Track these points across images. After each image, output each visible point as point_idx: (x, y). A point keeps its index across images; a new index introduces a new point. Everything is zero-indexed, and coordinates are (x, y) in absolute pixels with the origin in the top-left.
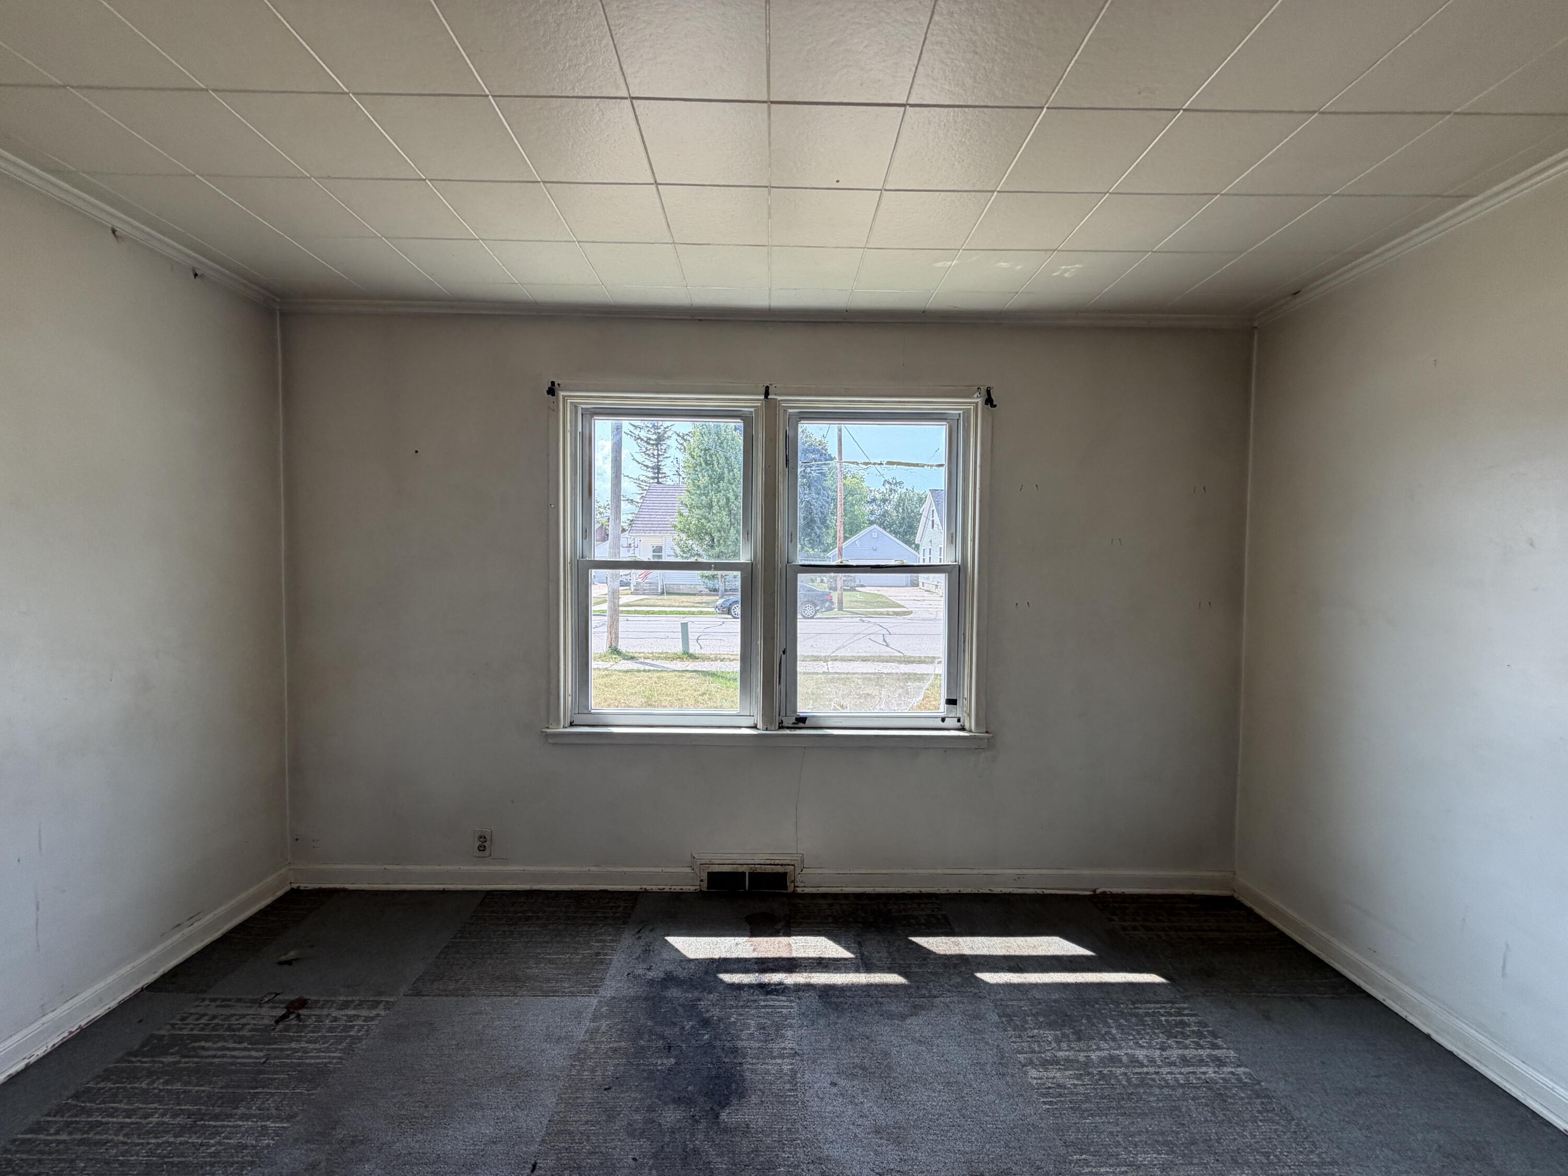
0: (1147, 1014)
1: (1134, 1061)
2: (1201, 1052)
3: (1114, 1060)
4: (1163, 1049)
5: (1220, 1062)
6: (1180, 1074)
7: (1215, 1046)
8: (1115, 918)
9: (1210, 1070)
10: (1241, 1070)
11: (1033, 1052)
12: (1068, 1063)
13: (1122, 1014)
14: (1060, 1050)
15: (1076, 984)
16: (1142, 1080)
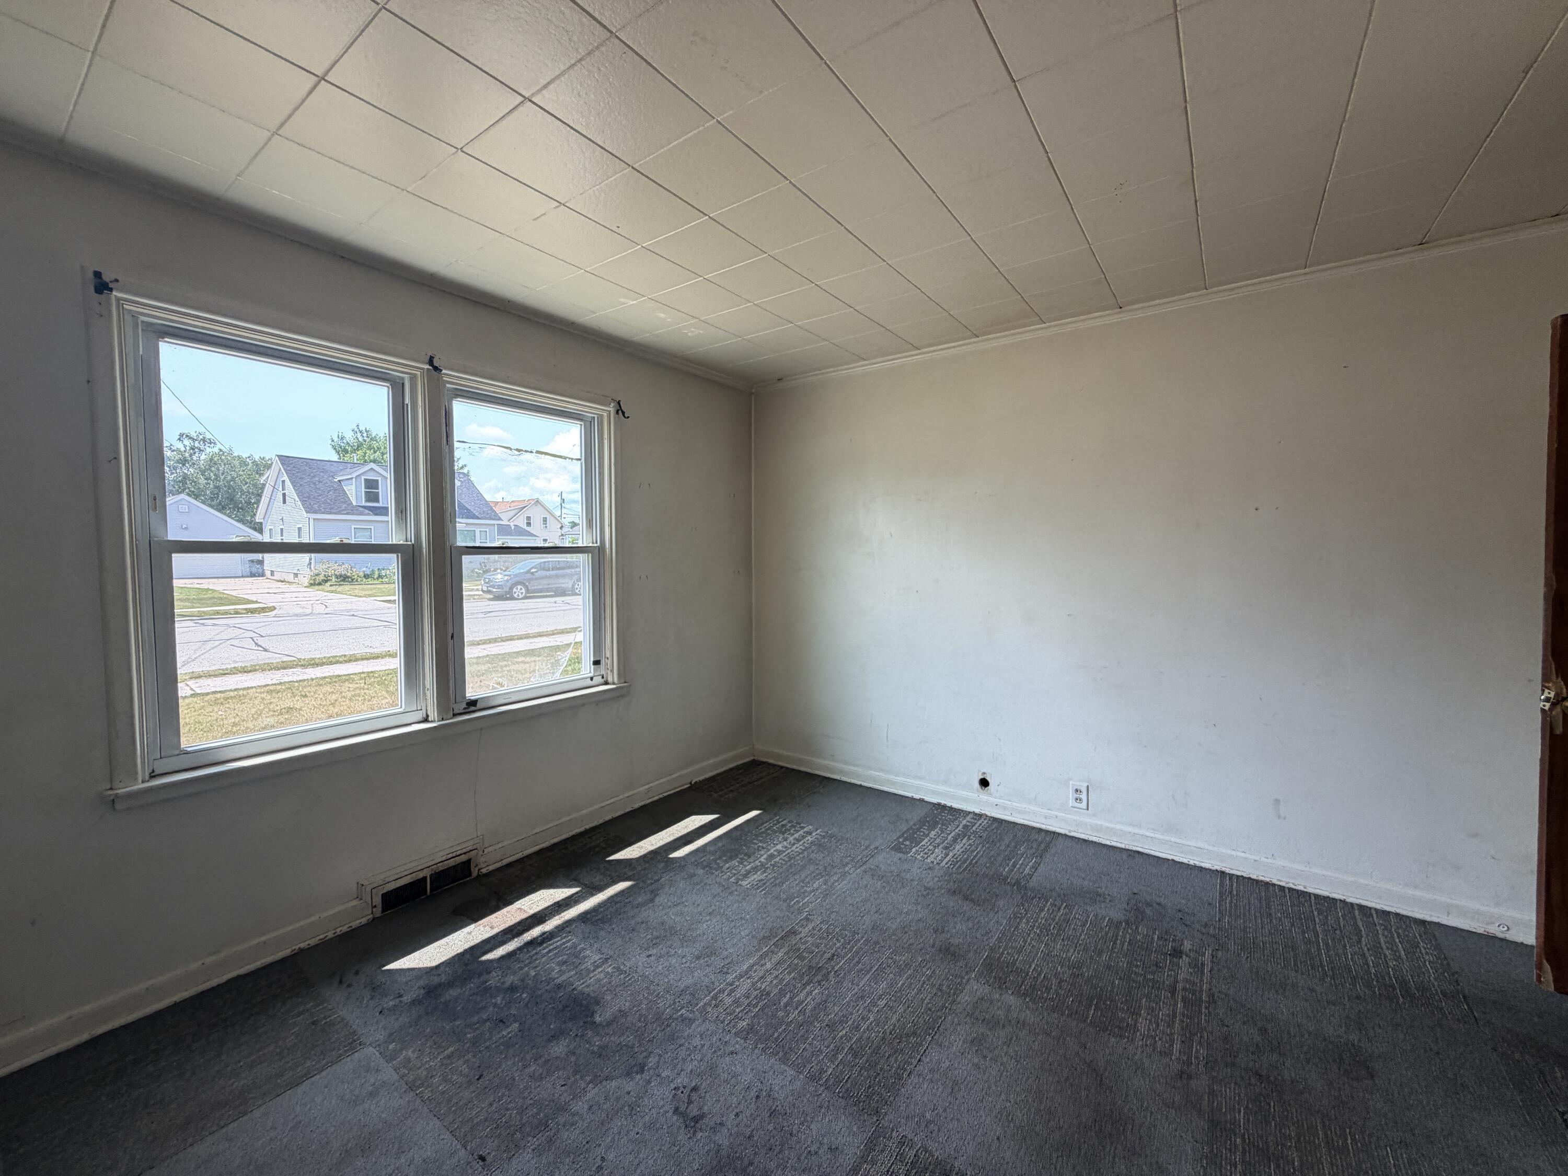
0: (767, 830)
1: (780, 852)
2: (800, 833)
3: (772, 856)
4: (786, 840)
5: (810, 833)
6: (798, 847)
7: (802, 828)
8: (713, 793)
9: (809, 838)
10: (818, 831)
11: (735, 874)
12: (755, 869)
13: (757, 836)
14: (746, 866)
15: (724, 834)
16: (789, 857)
